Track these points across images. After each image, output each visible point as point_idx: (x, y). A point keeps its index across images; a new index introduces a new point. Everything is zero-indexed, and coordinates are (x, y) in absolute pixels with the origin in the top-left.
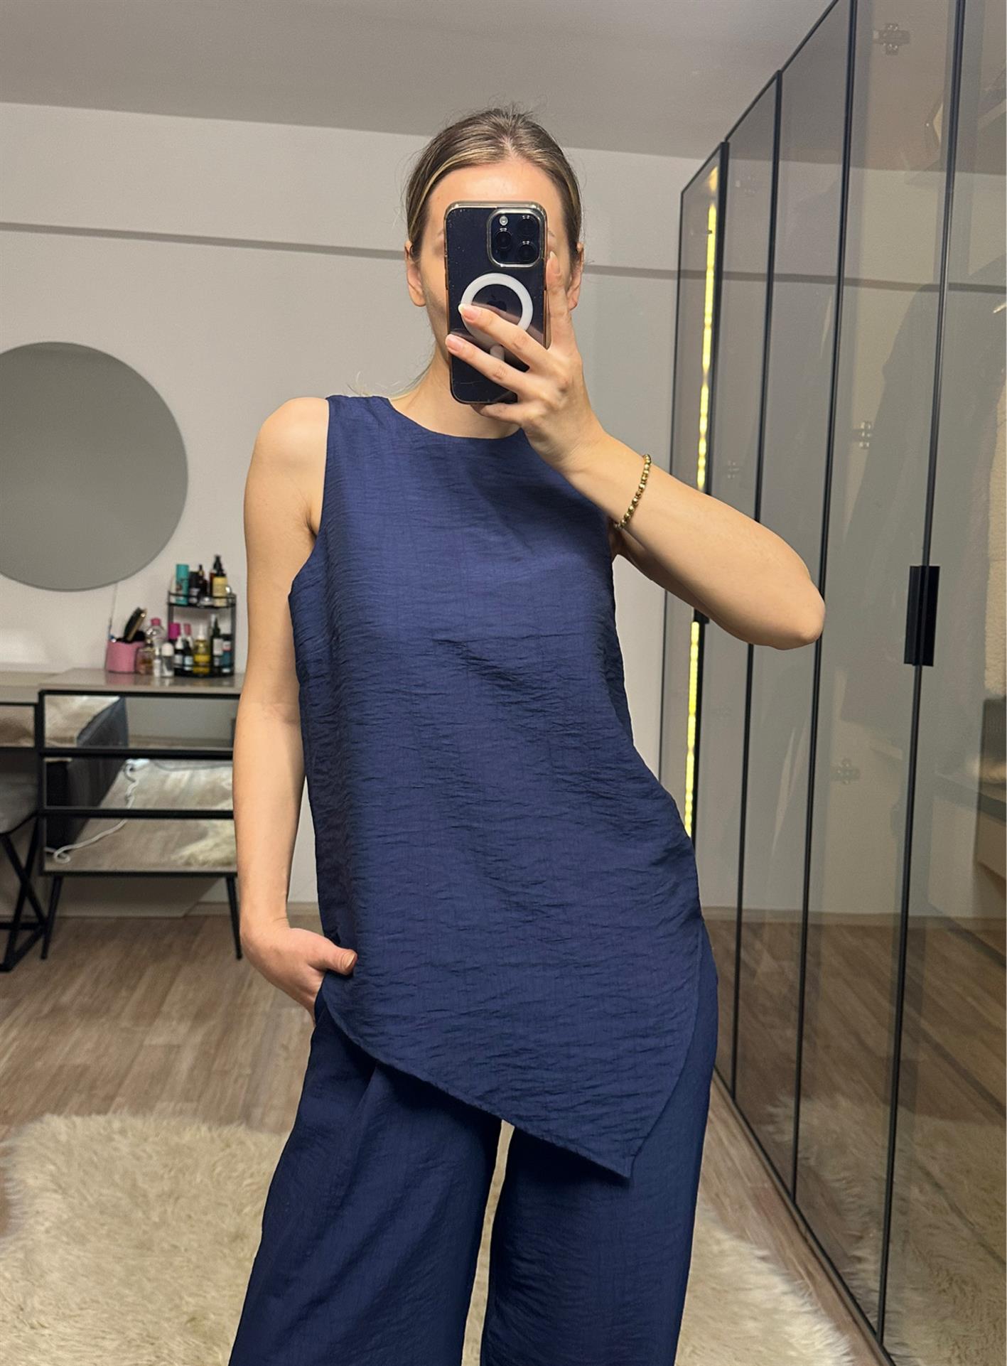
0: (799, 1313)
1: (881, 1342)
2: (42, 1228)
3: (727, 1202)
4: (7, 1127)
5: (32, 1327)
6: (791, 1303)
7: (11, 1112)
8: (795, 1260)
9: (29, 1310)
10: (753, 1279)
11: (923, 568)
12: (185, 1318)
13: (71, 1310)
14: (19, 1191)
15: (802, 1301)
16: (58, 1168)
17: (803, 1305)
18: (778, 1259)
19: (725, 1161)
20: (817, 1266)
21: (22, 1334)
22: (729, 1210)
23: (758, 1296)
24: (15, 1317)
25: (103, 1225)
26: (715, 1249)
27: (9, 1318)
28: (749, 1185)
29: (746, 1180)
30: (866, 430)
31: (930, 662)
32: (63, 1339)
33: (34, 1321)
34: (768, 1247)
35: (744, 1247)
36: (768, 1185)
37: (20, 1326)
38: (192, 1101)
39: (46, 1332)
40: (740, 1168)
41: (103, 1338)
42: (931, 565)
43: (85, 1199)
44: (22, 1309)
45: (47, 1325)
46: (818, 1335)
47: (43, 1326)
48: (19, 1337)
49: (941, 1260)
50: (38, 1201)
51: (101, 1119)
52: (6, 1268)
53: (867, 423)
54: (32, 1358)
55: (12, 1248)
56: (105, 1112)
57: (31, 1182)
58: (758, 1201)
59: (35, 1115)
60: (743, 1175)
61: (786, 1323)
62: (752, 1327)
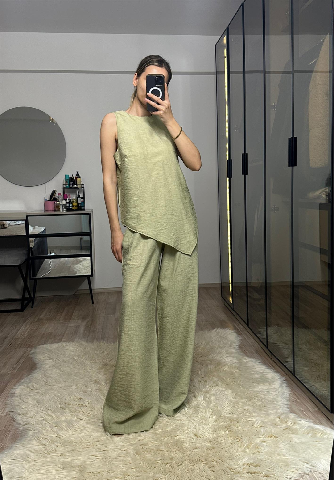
1: (293, 374)
2: (48, 367)
3: (248, 352)
4: (31, 348)
6: (268, 371)
7: (31, 345)
8: (268, 363)
9: (48, 382)
10: (256, 366)
14: (39, 361)
15: (271, 370)
16: (49, 355)
17: (272, 370)
18: (264, 363)
20: (276, 365)
22: (248, 354)
23: (257, 369)
25: (65, 365)
26: (245, 361)
27: (43, 384)
28: (254, 348)
30: (275, 105)
32: (60, 388)
34: (260, 360)
35: (253, 360)
36: (260, 348)
37: (47, 386)
38: (86, 338)
39: (55, 386)
40: (251, 345)
41: (71, 387)
43: (59, 360)
44: (47, 383)
46: (276, 376)
48: (47, 388)
49: (312, 360)
50: (45, 362)
51: (60, 344)
52: (40, 375)
54: (52, 391)
55: (40, 371)
56: (60, 342)
57: (42, 358)
58: (257, 351)
59: (38, 345)
60: (252, 346)
61: (267, 374)
62: (256, 376)
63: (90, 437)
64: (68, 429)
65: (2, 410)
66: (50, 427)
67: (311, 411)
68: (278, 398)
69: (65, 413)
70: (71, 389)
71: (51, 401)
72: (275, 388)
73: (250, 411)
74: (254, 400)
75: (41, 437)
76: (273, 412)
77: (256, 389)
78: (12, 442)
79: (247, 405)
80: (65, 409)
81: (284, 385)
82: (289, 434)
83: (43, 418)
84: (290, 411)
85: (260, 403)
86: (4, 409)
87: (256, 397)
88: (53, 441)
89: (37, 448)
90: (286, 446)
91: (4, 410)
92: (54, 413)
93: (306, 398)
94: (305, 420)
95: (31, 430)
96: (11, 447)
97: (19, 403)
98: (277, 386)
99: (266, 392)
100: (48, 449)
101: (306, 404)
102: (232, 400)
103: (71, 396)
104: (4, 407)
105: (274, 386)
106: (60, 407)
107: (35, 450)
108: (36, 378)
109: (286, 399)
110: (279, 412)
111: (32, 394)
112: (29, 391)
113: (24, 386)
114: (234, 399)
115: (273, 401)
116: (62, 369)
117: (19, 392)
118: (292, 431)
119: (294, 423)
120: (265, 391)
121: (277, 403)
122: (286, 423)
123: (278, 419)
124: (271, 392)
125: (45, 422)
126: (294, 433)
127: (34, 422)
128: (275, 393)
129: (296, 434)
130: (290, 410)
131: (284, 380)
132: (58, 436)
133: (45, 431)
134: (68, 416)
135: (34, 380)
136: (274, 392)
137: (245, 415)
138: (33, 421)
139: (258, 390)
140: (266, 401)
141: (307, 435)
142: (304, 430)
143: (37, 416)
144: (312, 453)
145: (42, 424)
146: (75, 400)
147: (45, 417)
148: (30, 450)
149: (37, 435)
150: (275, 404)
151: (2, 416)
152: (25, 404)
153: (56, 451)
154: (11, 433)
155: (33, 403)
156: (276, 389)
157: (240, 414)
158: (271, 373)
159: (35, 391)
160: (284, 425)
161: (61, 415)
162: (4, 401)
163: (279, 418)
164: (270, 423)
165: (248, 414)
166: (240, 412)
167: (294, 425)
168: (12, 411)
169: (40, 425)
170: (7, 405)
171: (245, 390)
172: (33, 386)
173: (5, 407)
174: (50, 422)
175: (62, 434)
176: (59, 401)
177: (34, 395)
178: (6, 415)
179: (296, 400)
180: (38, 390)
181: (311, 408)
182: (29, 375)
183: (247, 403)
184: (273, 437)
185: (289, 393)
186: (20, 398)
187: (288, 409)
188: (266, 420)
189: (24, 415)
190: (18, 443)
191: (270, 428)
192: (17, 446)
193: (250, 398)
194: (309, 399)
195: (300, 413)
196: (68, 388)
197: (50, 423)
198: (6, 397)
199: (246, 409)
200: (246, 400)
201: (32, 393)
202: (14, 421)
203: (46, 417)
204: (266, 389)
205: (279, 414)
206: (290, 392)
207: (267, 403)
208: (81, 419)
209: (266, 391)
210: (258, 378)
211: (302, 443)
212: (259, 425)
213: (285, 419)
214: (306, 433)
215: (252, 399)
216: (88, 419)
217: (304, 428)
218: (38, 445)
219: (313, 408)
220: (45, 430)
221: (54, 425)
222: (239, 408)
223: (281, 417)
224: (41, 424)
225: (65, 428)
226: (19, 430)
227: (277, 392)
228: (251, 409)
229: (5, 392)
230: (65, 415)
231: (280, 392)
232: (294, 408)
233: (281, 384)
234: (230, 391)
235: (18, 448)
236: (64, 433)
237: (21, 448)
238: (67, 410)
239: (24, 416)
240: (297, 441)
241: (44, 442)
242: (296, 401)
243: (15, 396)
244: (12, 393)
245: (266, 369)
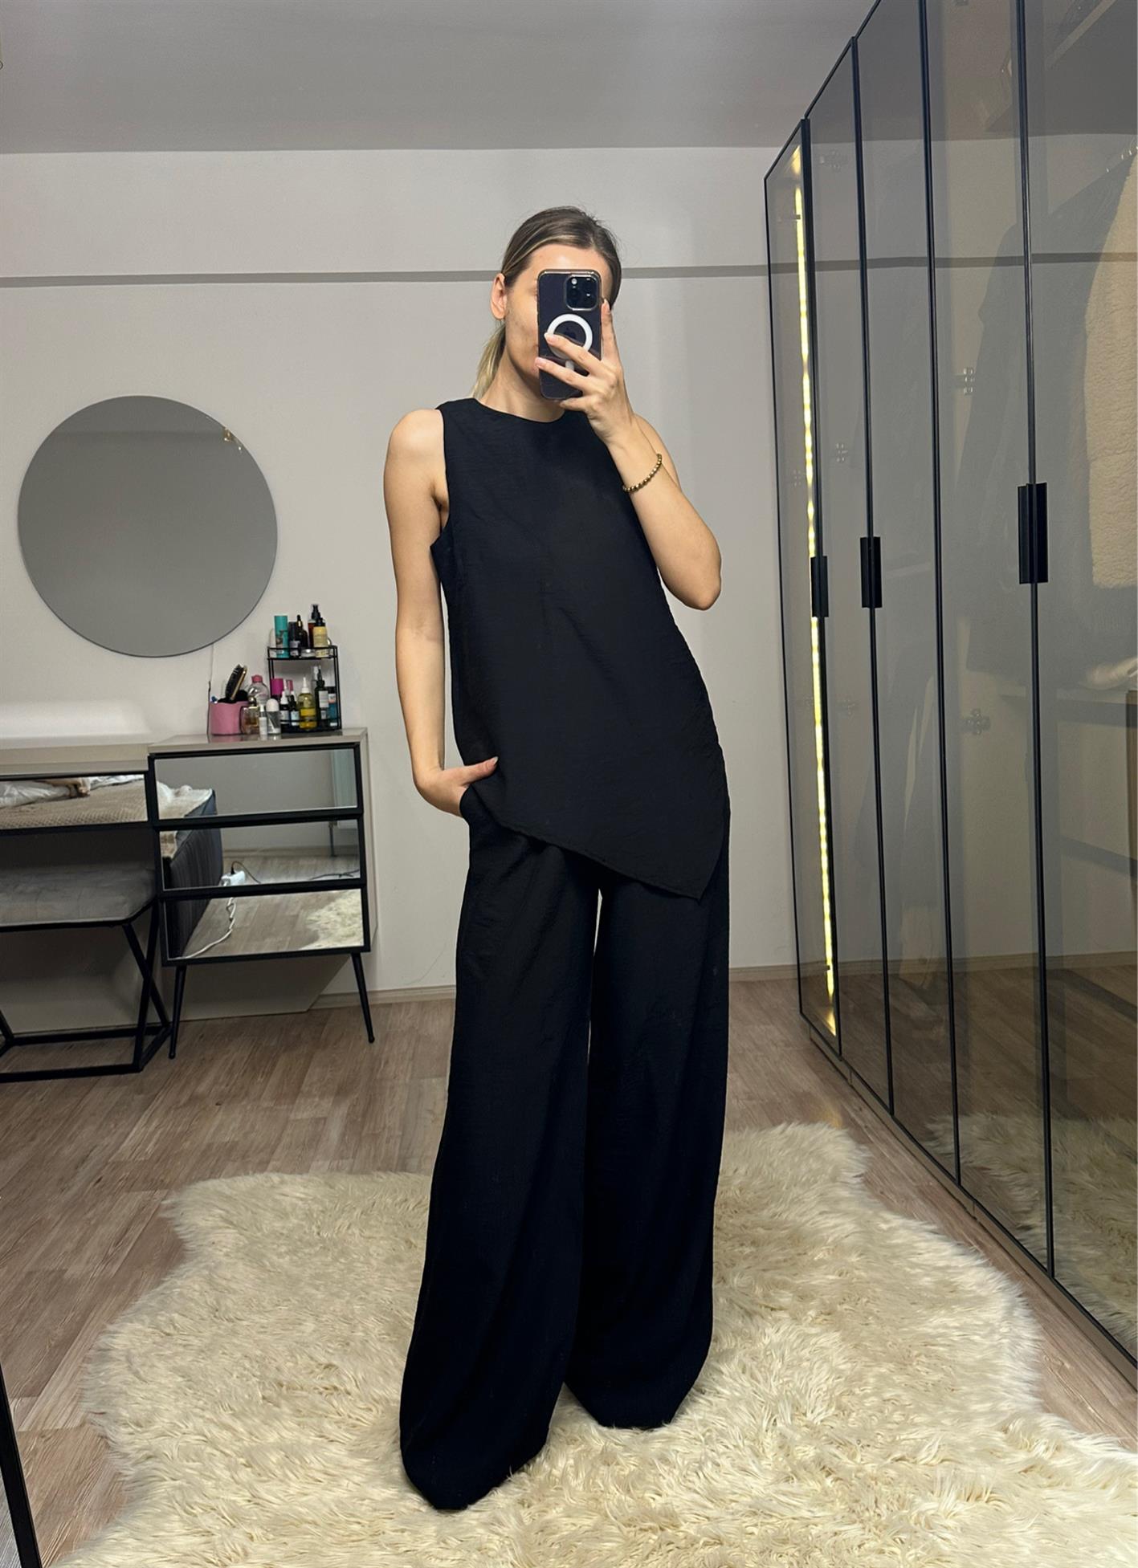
0: (972, 1267)
1: (1052, 1277)
2: (222, 1253)
3: (893, 1197)
4: (166, 1191)
5: (230, 1321)
6: (962, 1262)
7: (167, 1181)
8: (964, 1233)
9: (223, 1309)
10: (923, 1245)
11: (1030, 486)
13: (264, 1307)
14: (191, 1232)
15: (973, 1258)
16: (228, 1212)
17: (974, 1261)
18: (949, 1233)
19: (887, 1169)
20: (988, 1238)
21: (222, 1326)
22: (895, 1202)
23: (926, 1257)
24: (212, 1315)
26: (884, 1226)
27: (206, 1317)
28: (914, 1184)
29: (910, 1180)
30: (968, 376)
31: (1044, 579)
32: (263, 1327)
33: (231, 1317)
34: (934, 1223)
35: (913, 1223)
36: (933, 1183)
37: (219, 1321)
38: (347, 1159)
39: (245, 1323)
40: (903, 1172)
41: (300, 1324)
42: (1037, 483)
43: (260, 1230)
44: (217, 1310)
45: (242, 1317)
46: (992, 1281)
47: (240, 1320)
48: (219, 1328)
49: (1113, 1222)
50: (211, 1235)
51: (260, 1178)
52: (194, 1282)
53: (968, 369)
54: (236, 1341)
55: (194, 1269)
56: (262, 1171)
57: (202, 1224)
58: (923, 1193)
59: (190, 1180)
60: (906, 1177)
61: (959, 1274)
62: (925, 1281)
63: (362, 1505)
64: (286, 1476)
65: (70, 1409)
66: (228, 1468)
67: (1115, 1404)
68: (999, 1358)
69: (277, 1417)
70: (299, 1331)
71: (232, 1375)
72: (987, 1324)
73: (903, 1407)
74: (918, 1368)
75: (196, 1503)
76: (981, 1410)
77: (921, 1329)
78: (98, 1523)
79: (895, 1385)
80: (278, 1405)
81: (1019, 1312)
82: (1039, 1486)
83: (206, 1436)
84: (1040, 1404)
85: (936, 1377)
86: (74, 1403)
87: (923, 1356)
88: (237, 1518)
89: (184, 1542)
90: (1030, 1532)
91: (74, 1408)
92: (242, 1421)
93: (1093, 1354)
94: (1094, 1438)
95: (165, 1480)
96: (99, 1541)
97: (125, 1382)
98: (994, 1316)
99: (956, 1339)
100: (218, 1547)
101: (1094, 1379)
102: (842, 1367)
103: (298, 1357)
104: (73, 1400)
105: (984, 1316)
106: (260, 1396)
107: (173, 1550)
108: (181, 1294)
109: (1025, 1362)
110: (1005, 1409)
111: (168, 1353)
112: (158, 1339)
113: (142, 1322)
114: (849, 1365)
115: (983, 1372)
117: (125, 1346)
118: (1050, 1478)
119: (1058, 1449)
120: (956, 1336)
121: (997, 1377)
122: (1029, 1448)
123: (1001, 1434)
124: (976, 1338)
125: (209, 1450)
126: (1058, 1485)
127: (175, 1451)
128: (987, 1343)
129: (1063, 1487)
130: (1042, 1401)
131: (1020, 1296)
132: (255, 1499)
133: (210, 1483)
134: (286, 1431)
135: (176, 1302)
136: (984, 1337)
137: (886, 1420)
138: (170, 1447)
139: (930, 1330)
140: (958, 1368)
141: (1103, 1491)
142: (1092, 1473)
143: (184, 1430)
144: (1120, 1557)
145: (199, 1456)
146: (312, 1372)
147: (210, 1431)
148: (159, 1552)
149: (184, 1497)
150: (987, 1379)
151: (68, 1430)
152: (143, 1386)
153: (246, 1554)
154: (98, 1487)
155: (170, 1382)
156: (992, 1325)
157: (870, 1416)
158: (973, 1271)
159: (180, 1342)
160: (1021, 1456)
161: (266, 1427)
162: (74, 1375)
163: (1006, 1431)
164: (972, 1449)
165: (897, 1417)
166: (869, 1408)
167: (1057, 1453)
168: (103, 1410)
169: (194, 1461)
170: (87, 1390)
171: (887, 1329)
172: (172, 1322)
173: (79, 1398)
174: (228, 1451)
175: (268, 1491)
176: (259, 1374)
177: (176, 1354)
178: (82, 1425)
179: (1060, 1363)
180: (186, 1338)
181: (1112, 1392)
182: (159, 1283)
183: (895, 1378)
184: (986, 1499)
185: (1035, 1340)
186: (126, 1365)
187: (1036, 1397)
188: (961, 1439)
189: (141, 1427)
190: (121, 1524)
191: (974, 1466)
192: (116, 1535)
193: (903, 1362)
194: (1105, 1362)
195: (1075, 1411)
196: (288, 1330)
197: (227, 1455)
198: (83, 1361)
199: (889, 1400)
200: (891, 1366)
201: (169, 1349)
202: (108, 1446)
203: (215, 1431)
204: (956, 1328)
205: (1004, 1418)
206: (1037, 1334)
207: (962, 1376)
208: (332, 1438)
209: (957, 1333)
210: (926, 1289)
211: (1087, 1520)
212: (935, 1457)
213: (1024, 1435)
214: (1097, 1483)
215: (911, 1365)
216: (354, 1438)
217: (1090, 1467)
218: (184, 1531)
219: (1119, 1392)
220: (210, 1478)
221: (242, 1460)
222: (866, 1396)
223: (1011, 1427)
224: (196, 1454)
225: (278, 1472)
226: (122, 1479)
227: (997, 1337)
228: (906, 1398)
229: (78, 1344)
230: (277, 1424)
231: (1005, 1337)
232: (1054, 1395)
233: (1010, 1311)
234: (836, 1336)
235: (119, 1542)
236: (275, 1488)
237: (127, 1544)
238: (286, 1409)
239: (139, 1429)
240: (1071, 1513)
241: (207, 1522)
242: (1061, 1369)
243: (111, 1359)
244: (103, 1346)
245: (955, 1258)
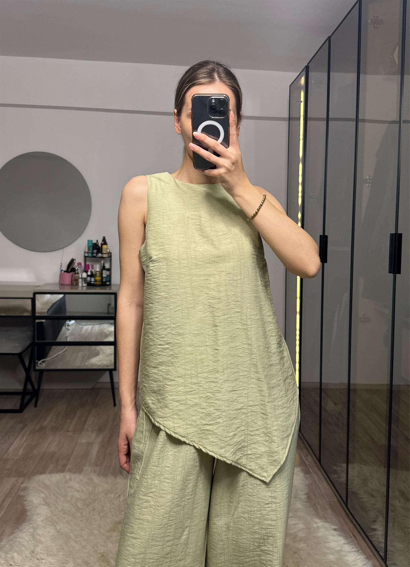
0: (351, 552)
1: (385, 563)
2: (40, 520)
3: (318, 507)
5: (38, 559)
6: (347, 548)
7: (25, 472)
8: (348, 530)
9: (36, 552)
10: (331, 538)
12: (100, 555)
13: (53, 552)
14: (30, 505)
15: (352, 547)
16: (46, 495)
18: (341, 530)
19: (317, 490)
21: (34, 562)
22: (320, 510)
23: (333, 545)
24: (31, 555)
25: (64, 518)
26: (315, 525)
27: (28, 556)
28: (328, 500)
29: (326, 497)
32: (51, 564)
33: (38, 557)
34: (336, 525)
35: (326, 525)
36: (336, 500)
37: (33, 559)
38: (98, 466)
39: (44, 561)
40: (323, 493)
41: (67, 563)
43: (57, 508)
44: (33, 552)
46: (359, 560)
47: (43, 559)
50: (38, 509)
51: (62, 475)
52: (26, 535)
55: (28, 527)
56: (63, 471)
57: (35, 501)
58: (331, 507)
59: (35, 473)
60: (325, 495)
61: (346, 556)
62: (331, 557)
108: (19, 542)
116: (58, 528)
135: (17, 546)
158: (352, 554)
172: (13, 558)
182: (12, 533)
245: (344, 545)
